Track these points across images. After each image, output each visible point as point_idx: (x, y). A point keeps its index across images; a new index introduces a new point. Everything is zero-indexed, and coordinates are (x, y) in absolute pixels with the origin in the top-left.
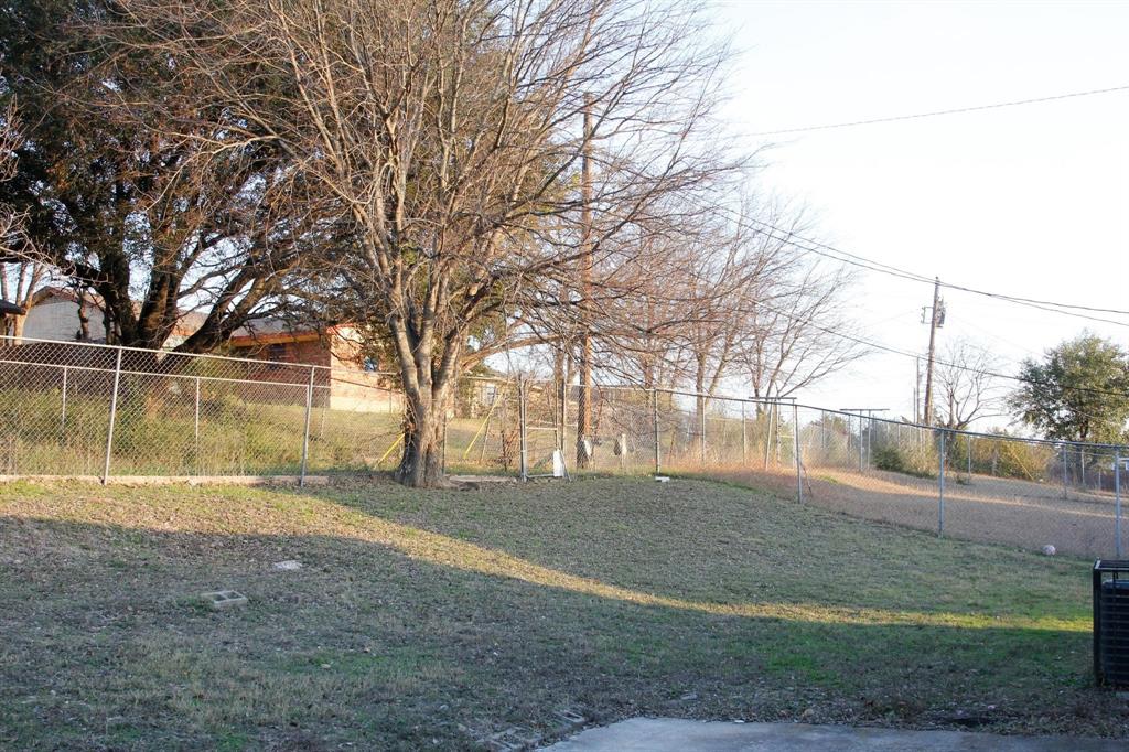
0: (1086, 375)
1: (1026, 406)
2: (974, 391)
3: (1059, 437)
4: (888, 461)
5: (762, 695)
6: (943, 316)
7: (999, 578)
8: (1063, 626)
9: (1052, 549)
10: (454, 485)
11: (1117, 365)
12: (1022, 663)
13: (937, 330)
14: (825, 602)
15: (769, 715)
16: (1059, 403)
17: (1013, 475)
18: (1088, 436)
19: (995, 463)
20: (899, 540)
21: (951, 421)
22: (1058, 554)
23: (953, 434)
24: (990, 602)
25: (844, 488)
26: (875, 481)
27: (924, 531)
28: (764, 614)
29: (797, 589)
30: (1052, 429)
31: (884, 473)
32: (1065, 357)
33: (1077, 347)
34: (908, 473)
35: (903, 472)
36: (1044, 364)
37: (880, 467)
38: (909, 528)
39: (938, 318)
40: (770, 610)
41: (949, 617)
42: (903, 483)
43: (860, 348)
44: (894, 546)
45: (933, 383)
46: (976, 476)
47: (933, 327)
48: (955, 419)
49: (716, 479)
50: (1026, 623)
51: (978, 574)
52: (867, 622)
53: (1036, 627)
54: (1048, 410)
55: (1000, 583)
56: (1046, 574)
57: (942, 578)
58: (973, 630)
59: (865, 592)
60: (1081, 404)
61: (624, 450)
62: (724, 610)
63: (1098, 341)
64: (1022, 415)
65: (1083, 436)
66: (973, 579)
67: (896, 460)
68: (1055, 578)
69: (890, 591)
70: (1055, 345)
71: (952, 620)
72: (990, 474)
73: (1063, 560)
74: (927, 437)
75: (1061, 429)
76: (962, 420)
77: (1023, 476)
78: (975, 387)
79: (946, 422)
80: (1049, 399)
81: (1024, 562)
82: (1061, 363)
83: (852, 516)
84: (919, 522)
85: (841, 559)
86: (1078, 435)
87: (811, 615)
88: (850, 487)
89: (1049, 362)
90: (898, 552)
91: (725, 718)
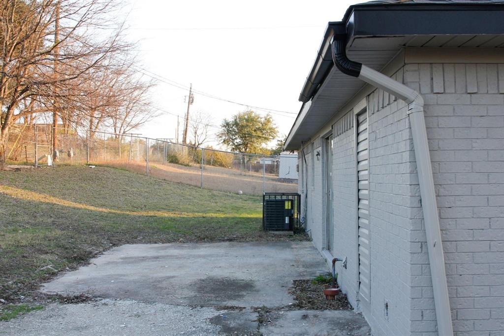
0: (247, 126)
1: (224, 138)
2: (205, 131)
3: (236, 150)
4: (173, 160)
5: (163, 236)
6: (193, 100)
7: (225, 202)
8: (249, 216)
9: (241, 192)
10: (10, 169)
11: (259, 122)
12: (240, 226)
13: (190, 105)
14: (169, 211)
15: (169, 242)
16: (237, 136)
17: (219, 165)
18: (247, 150)
19: (212, 160)
20: (187, 189)
21: (195, 143)
22: (244, 194)
23: (196, 148)
24: (224, 209)
25: (161, 170)
26: (170, 168)
27: (196, 186)
28: (149, 215)
29: (158, 206)
30: (233, 147)
31: (172, 164)
32: (240, 118)
33: (245, 114)
34: (181, 164)
35: (180, 164)
36: (231, 121)
37: (170, 162)
38: (190, 185)
39: (191, 101)
40: (151, 213)
41: (212, 214)
42: (181, 168)
43: (159, 112)
44: (186, 192)
45: (188, 128)
46: (208, 166)
47: (189, 104)
48: (197, 142)
49: (114, 167)
50: (237, 216)
51: (217, 201)
52: (185, 216)
53: (241, 216)
54: (232, 139)
55: (225, 204)
56: (240, 200)
57: (206, 202)
58: (221, 218)
59: (181, 207)
60: (245, 137)
61: (72, 155)
62: (135, 213)
63: (252, 112)
64: (222, 141)
65: (246, 150)
66: (216, 203)
67: (176, 159)
68: (244, 202)
69: (190, 207)
70: (236, 113)
71: (214, 215)
72: (210, 165)
73: (245, 196)
74: (186, 149)
75: (237, 147)
76: (200, 143)
77: (223, 166)
78: (205, 130)
79: (193, 143)
80: (233, 135)
81: (232, 197)
82: (238, 121)
83: (168, 181)
84: (193, 183)
85: (168, 196)
86: (244, 149)
87: (166, 215)
88: (162, 170)
89: (233, 120)
90: (188, 193)
91: (156, 243)
